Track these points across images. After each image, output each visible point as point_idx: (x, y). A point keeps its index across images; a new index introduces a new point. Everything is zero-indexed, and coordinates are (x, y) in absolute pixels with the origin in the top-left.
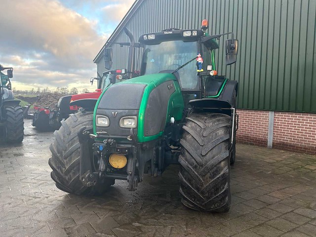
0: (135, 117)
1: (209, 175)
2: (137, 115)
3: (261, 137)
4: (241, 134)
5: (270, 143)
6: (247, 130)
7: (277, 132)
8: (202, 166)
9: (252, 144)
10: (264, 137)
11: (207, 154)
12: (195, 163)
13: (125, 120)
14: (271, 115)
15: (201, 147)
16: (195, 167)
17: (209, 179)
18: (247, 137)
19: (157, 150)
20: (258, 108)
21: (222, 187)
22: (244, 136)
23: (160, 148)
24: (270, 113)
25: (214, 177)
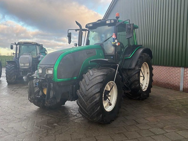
0: (52, 69)
1: (89, 101)
2: (53, 68)
3: (176, 84)
4: (166, 82)
5: (181, 88)
6: (168, 79)
7: (185, 81)
8: (86, 96)
9: (171, 89)
10: (178, 84)
11: (89, 89)
12: (83, 95)
13: (49, 70)
14: (182, 70)
15: (87, 86)
16: (83, 97)
17: (89, 103)
18: (169, 84)
19: (73, 87)
20: (175, 65)
21: (96, 109)
22: (167, 83)
23: (75, 86)
24: (182, 68)
25: (91, 103)
